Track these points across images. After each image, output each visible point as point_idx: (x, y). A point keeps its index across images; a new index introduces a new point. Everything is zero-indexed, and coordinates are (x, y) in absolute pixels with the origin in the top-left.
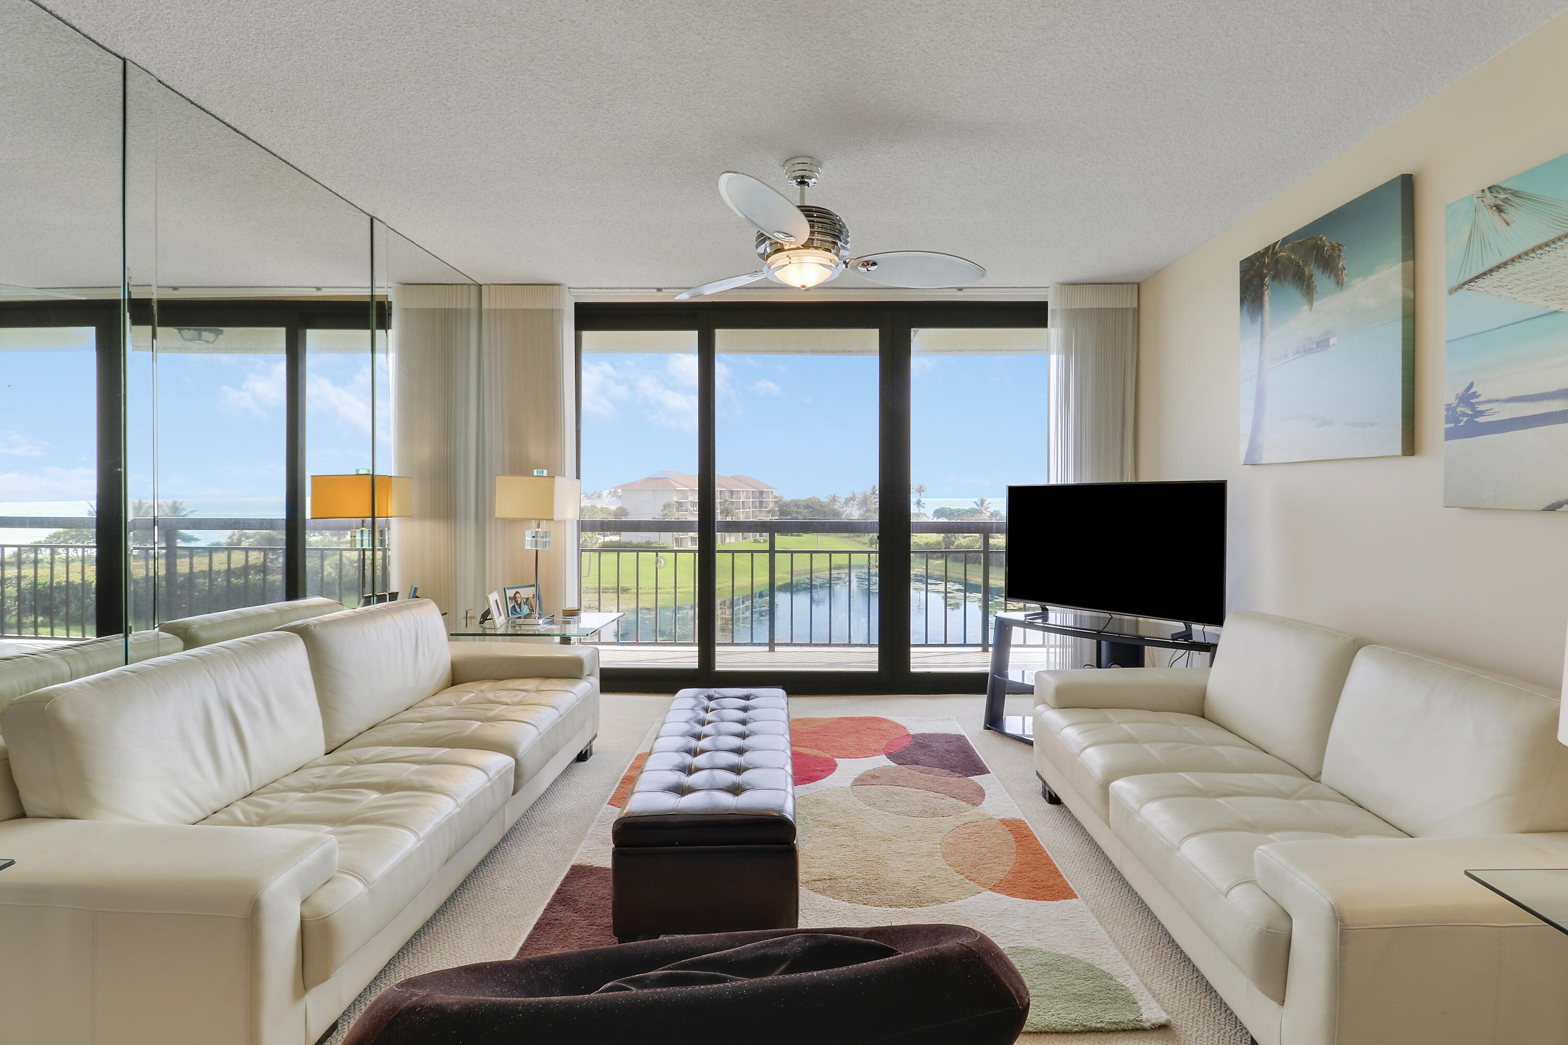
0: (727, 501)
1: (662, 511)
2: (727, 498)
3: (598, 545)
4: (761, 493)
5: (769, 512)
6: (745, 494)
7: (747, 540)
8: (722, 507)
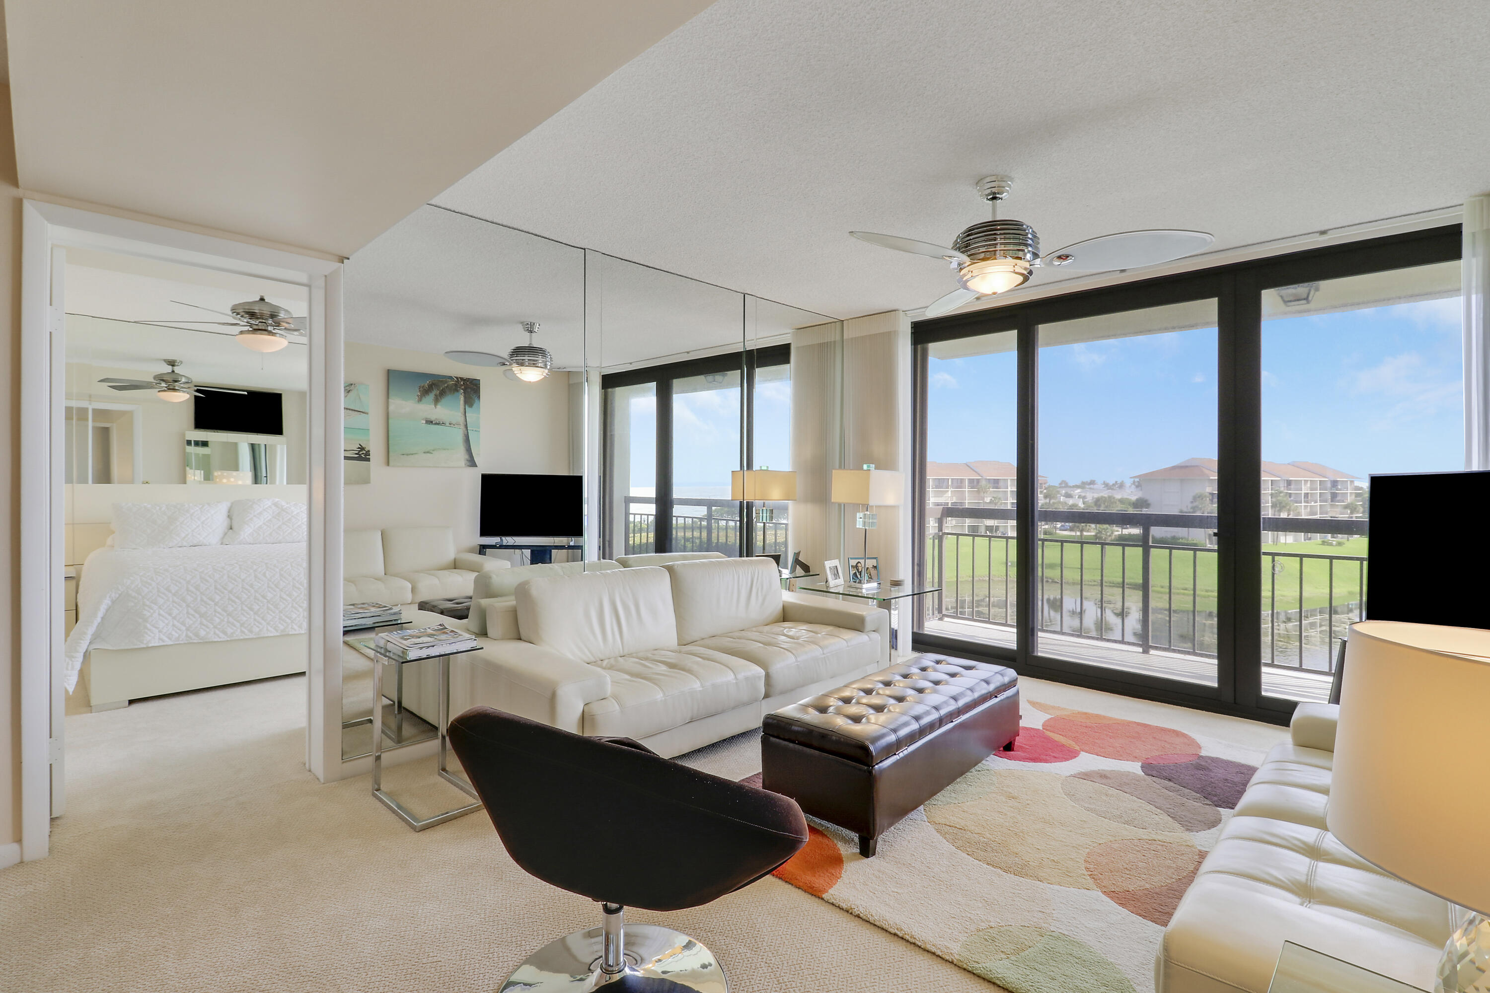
0: (1281, 492)
1: (1192, 502)
2: (1282, 489)
3: (1113, 537)
4: (1335, 483)
5: (1346, 507)
6: (1309, 485)
7: (1313, 541)
8: (1274, 500)
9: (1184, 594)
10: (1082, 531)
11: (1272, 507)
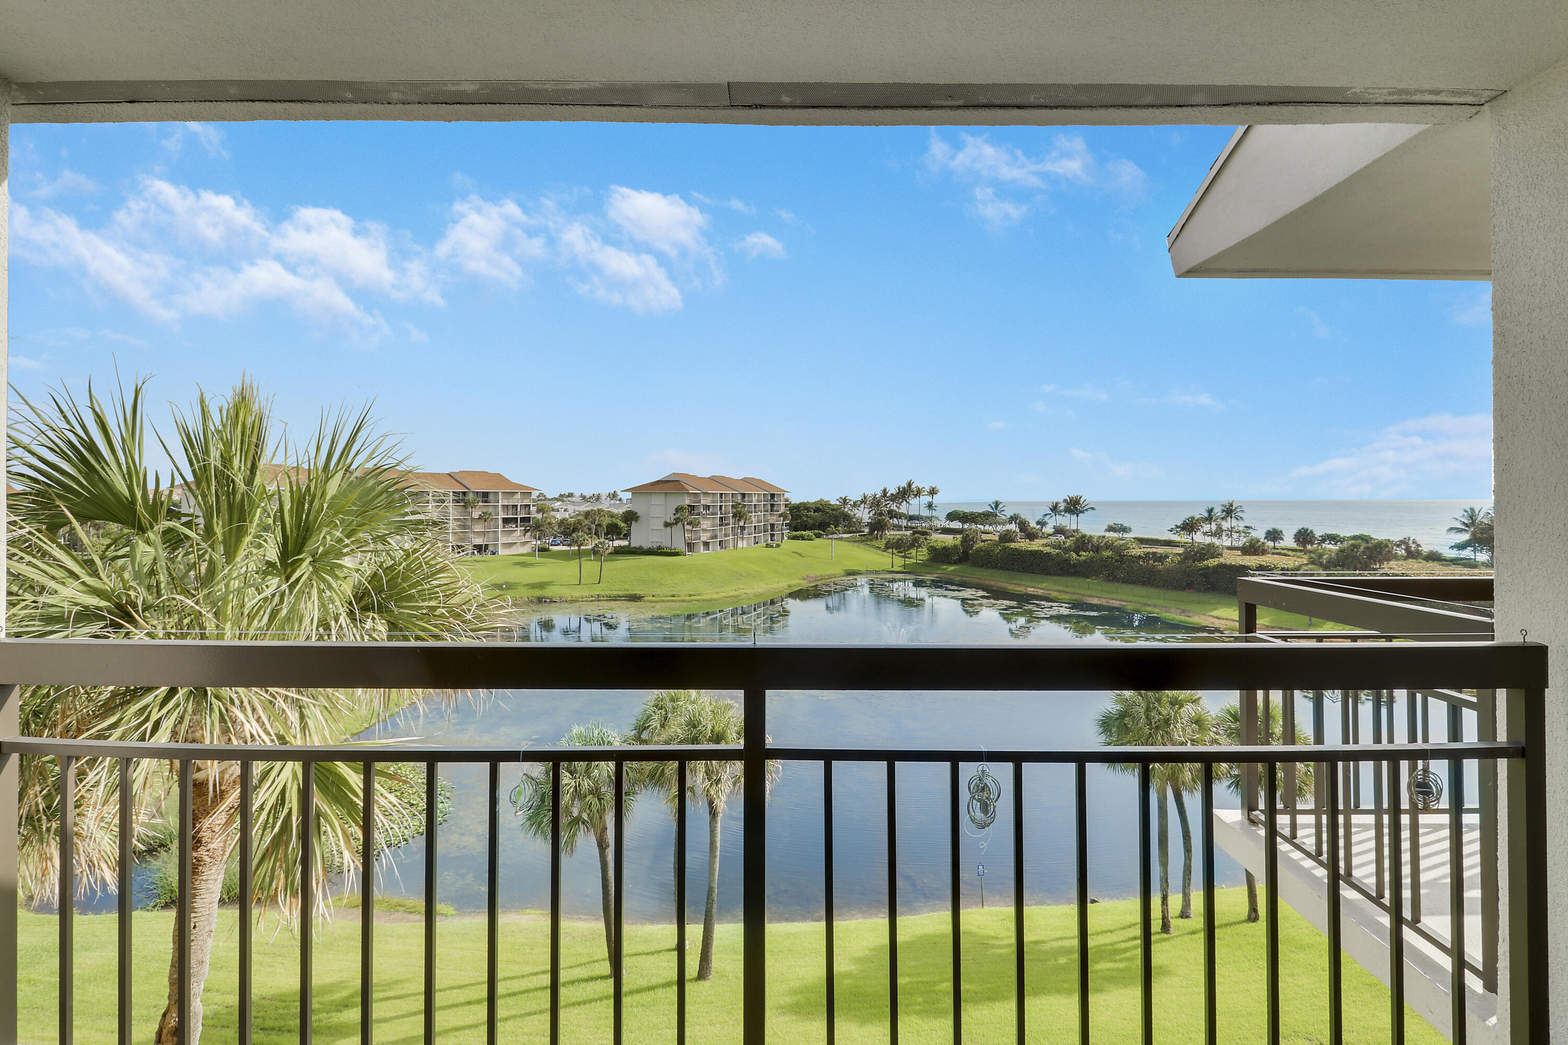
0: (740, 504)
2: (739, 501)
4: (773, 496)
5: (780, 515)
6: (756, 497)
8: (734, 510)
9: (672, 601)
10: (579, 546)
11: (733, 517)
